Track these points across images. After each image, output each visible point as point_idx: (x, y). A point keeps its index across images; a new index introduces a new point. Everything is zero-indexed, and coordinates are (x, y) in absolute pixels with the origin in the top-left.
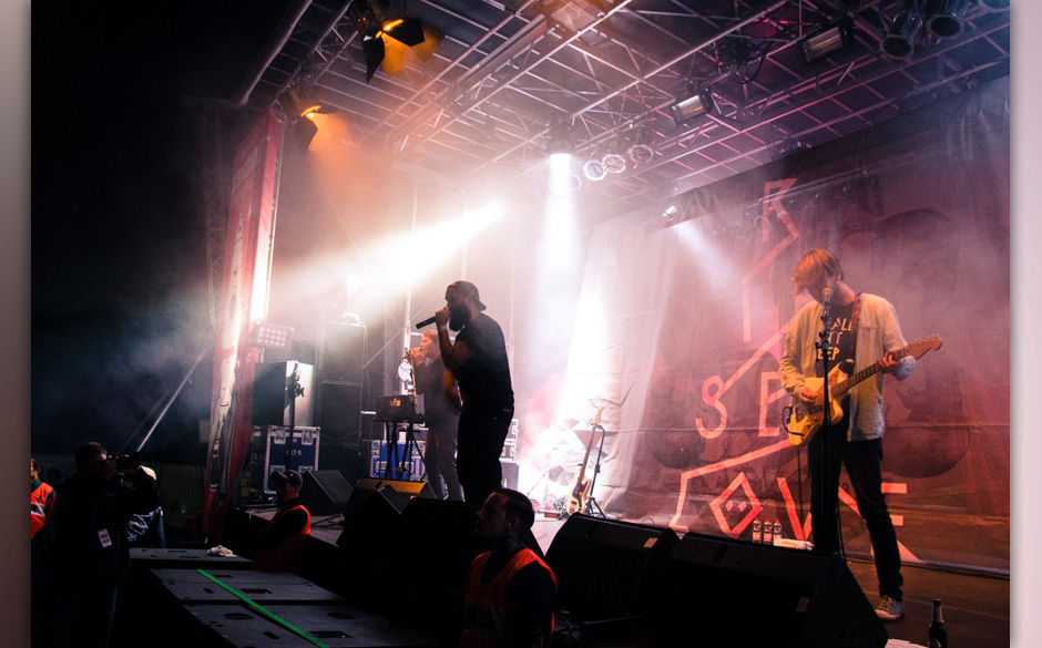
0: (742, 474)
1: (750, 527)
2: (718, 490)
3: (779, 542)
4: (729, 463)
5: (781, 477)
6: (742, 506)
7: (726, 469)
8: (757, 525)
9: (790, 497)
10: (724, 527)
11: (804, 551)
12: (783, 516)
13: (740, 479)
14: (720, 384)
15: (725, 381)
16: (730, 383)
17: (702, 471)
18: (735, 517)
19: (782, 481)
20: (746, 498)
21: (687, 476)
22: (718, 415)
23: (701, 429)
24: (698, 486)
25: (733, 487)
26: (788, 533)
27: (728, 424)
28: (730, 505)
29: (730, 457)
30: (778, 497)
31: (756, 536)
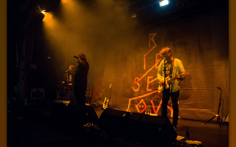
0: (143, 99)
1: (144, 111)
2: (137, 103)
3: (151, 114)
4: (140, 97)
5: (152, 100)
6: (143, 107)
7: (139, 98)
8: (146, 111)
9: (153, 104)
10: (139, 111)
11: (156, 116)
12: (152, 109)
13: (142, 101)
14: (138, 79)
15: (139, 78)
16: (140, 79)
17: (134, 99)
18: (141, 109)
19: (152, 101)
20: (143, 105)
21: (130, 100)
22: (138, 86)
23: (134, 89)
24: (133, 102)
25: (141, 102)
26: (153, 113)
27: (140, 88)
28: (140, 106)
29: (140, 96)
30: (151, 105)
31: (146, 113)
